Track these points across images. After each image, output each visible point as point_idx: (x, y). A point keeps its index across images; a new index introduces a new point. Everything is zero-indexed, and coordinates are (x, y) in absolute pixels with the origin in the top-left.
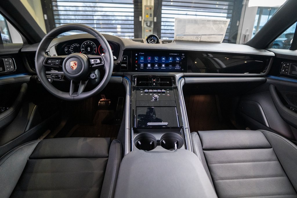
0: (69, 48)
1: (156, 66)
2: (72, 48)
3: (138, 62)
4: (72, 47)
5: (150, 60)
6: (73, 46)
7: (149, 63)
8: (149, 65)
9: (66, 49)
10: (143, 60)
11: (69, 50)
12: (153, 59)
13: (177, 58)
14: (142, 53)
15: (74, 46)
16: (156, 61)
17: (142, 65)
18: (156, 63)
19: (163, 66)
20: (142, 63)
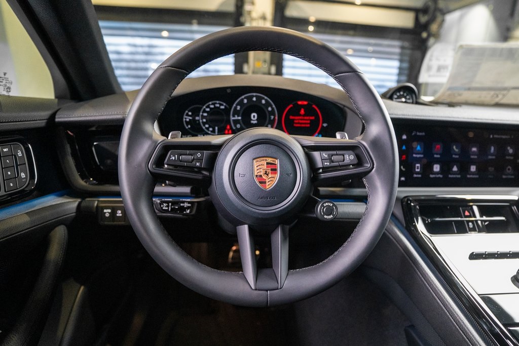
0: (196, 112)
1: (455, 169)
2: (205, 114)
3: (407, 157)
4: (204, 111)
5: (441, 152)
6: (208, 107)
7: (437, 161)
8: (437, 168)
9: (187, 115)
10: (422, 152)
11: (197, 118)
12: (447, 151)
13: (509, 148)
14: (418, 134)
15: (211, 109)
16: (456, 155)
17: (418, 167)
18: (455, 162)
19: (473, 168)
20: (418, 160)
